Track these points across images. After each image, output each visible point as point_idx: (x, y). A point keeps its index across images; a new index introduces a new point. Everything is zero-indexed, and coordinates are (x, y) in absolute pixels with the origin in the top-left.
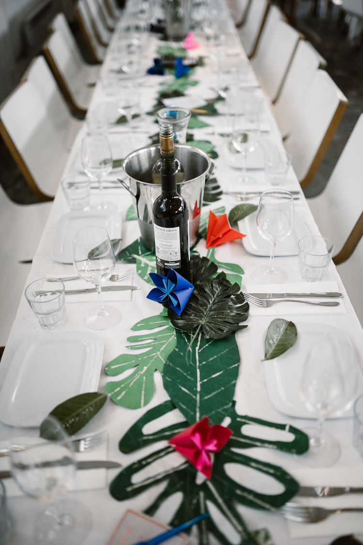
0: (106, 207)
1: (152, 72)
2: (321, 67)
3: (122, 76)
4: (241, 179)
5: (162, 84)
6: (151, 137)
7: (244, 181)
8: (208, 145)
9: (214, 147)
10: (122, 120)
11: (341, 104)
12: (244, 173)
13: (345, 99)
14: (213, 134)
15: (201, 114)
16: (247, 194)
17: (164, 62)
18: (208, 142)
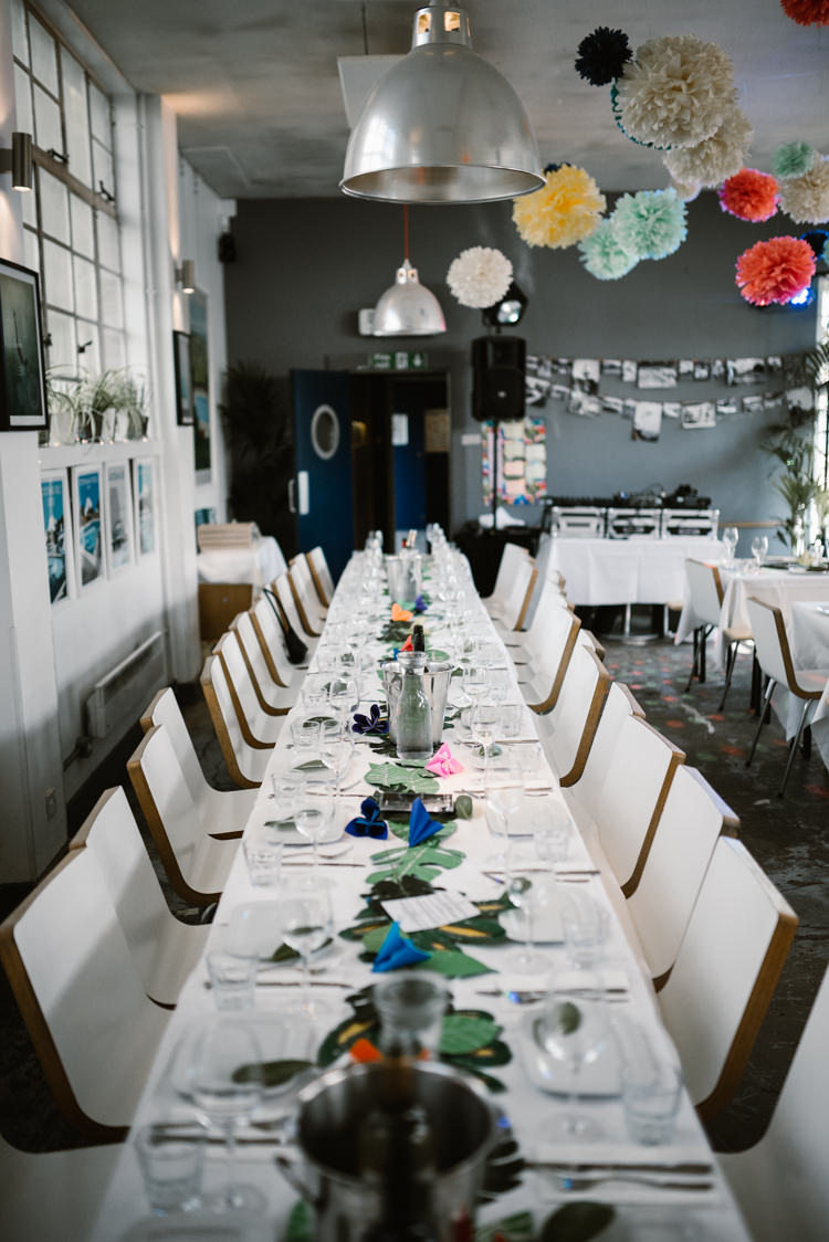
0: (238, 1201)
1: (356, 829)
2: (726, 830)
3: (288, 837)
4: (565, 1125)
5: (378, 859)
6: (351, 1000)
7: (572, 1130)
8: (484, 1024)
9: (500, 1029)
10: (285, 955)
11: (783, 923)
12: (573, 1108)
13: (789, 912)
14: (497, 994)
15: (467, 941)
16: (584, 1168)
17: (385, 807)
18: (486, 1016)
